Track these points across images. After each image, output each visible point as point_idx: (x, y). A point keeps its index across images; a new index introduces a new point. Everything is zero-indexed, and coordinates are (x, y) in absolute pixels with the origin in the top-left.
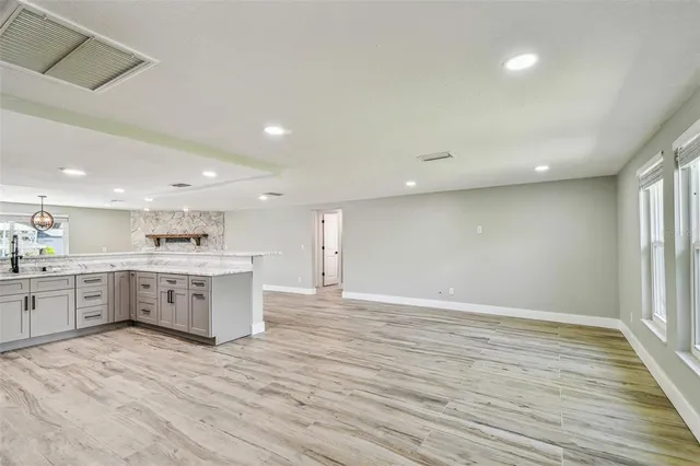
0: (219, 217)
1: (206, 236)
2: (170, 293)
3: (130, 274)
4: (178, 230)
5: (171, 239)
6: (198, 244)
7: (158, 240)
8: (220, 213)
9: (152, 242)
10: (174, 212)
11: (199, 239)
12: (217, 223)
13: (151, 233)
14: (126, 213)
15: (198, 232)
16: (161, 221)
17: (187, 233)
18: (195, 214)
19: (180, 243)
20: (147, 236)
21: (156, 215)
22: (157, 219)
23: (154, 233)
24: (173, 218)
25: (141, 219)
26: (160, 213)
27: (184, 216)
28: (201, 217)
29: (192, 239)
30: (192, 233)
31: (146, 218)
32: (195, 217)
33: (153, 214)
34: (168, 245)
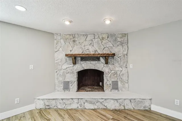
1: (113, 55)
4: (91, 50)
5: (85, 58)
6: (107, 62)
7: (75, 59)
8: (124, 35)
9: (70, 60)
11: (107, 58)
12: (122, 44)
16: (77, 42)
17: (97, 53)
18: (104, 36)
19: (92, 62)
20: (66, 55)
21: (73, 37)
22: (74, 41)
23: (71, 53)
24: (86, 40)
25: (62, 41)
26: (77, 36)
27: (95, 38)
28: (108, 39)
29: (101, 58)
30: (100, 53)
31: (66, 40)
32: (103, 38)
33: (71, 37)
34: (82, 62)
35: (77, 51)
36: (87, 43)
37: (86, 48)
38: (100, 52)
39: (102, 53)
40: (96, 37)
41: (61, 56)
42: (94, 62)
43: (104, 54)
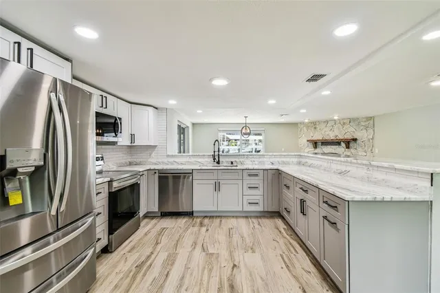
0: (370, 122)
1: (355, 140)
2: (302, 202)
3: (278, 173)
4: (331, 136)
5: (326, 143)
6: (348, 147)
7: (315, 144)
8: (369, 119)
9: (311, 145)
10: (327, 122)
11: (348, 143)
12: (366, 128)
13: (310, 138)
14: (295, 125)
15: (348, 136)
16: (318, 129)
17: (337, 138)
18: (345, 121)
19: (332, 147)
20: (308, 141)
22: (315, 128)
23: (313, 139)
24: (326, 126)
25: (305, 129)
26: (317, 123)
27: (335, 124)
28: (350, 124)
29: (342, 143)
31: (308, 127)
32: (344, 124)
33: (313, 124)
34: (322, 147)
35: (318, 136)
36: (327, 129)
37: (327, 133)
38: (341, 137)
39: (343, 138)
40: (337, 123)
41: (303, 141)
43: (345, 139)
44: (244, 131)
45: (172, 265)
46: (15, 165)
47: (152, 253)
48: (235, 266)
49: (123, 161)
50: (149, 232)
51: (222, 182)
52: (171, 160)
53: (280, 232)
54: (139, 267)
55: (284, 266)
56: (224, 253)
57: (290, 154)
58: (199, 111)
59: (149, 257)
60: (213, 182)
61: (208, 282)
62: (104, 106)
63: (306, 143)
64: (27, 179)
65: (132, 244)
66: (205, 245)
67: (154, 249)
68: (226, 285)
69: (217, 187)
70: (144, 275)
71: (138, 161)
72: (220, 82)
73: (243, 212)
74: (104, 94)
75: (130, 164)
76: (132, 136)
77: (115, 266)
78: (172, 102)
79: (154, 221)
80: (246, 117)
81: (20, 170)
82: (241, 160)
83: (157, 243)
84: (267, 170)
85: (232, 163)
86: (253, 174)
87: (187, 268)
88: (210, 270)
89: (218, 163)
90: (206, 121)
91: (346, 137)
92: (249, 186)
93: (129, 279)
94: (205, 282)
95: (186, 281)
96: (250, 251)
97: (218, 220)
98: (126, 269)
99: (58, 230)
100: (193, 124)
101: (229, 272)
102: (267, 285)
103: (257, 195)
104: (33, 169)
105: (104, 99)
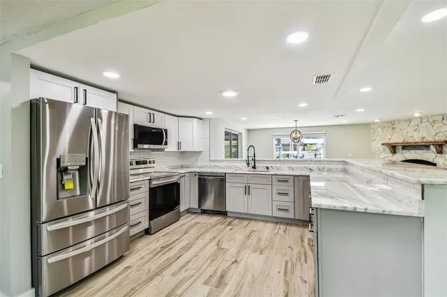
5: (408, 147)
6: (440, 152)
7: (393, 148)
9: (387, 150)
10: (409, 120)
11: (440, 146)
13: (386, 141)
15: (441, 138)
16: (397, 130)
17: (425, 140)
18: (436, 118)
19: (417, 151)
20: (383, 144)
21: (392, 125)
22: (393, 128)
23: (390, 142)
24: (408, 126)
25: (380, 130)
26: (396, 122)
27: (421, 122)
28: (443, 121)
29: (432, 147)
30: (431, 140)
31: (383, 128)
32: (434, 121)
33: (390, 124)
34: (404, 151)
35: (397, 139)
36: (409, 129)
37: (410, 134)
38: (429, 138)
39: (433, 140)
40: (423, 121)
41: (377, 145)
42: (420, 152)
43: (436, 142)
44: (294, 136)
45: (186, 251)
46: (66, 164)
47: (178, 240)
48: (236, 261)
49: (175, 165)
50: (184, 224)
51: (252, 186)
52: (213, 164)
53: (302, 241)
54: (163, 248)
55: (282, 272)
56: (233, 250)
57: (333, 159)
58: (243, 119)
59: (174, 242)
60: (244, 185)
61: (206, 269)
62: (152, 121)
63: (382, 148)
64: (77, 173)
65: (167, 231)
66: (221, 242)
67: (181, 237)
68: (219, 274)
69: (247, 191)
70: (164, 253)
71: (188, 164)
72: (229, 94)
73: (272, 217)
74: (152, 112)
75: (182, 167)
76: (179, 144)
77: (149, 244)
78: (209, 113)
79: (193, 216)
80: (296, 121)
81: (69, 168)
82: (278, 166)
83: (186, 233)
84: (298, 176)
85: (267, 168)
86: (283, 179)
87: (196, 255)
88: (213, 260)
89: (254, 167)
90: (258, 126)
91: (437, 139)
92: (278, 191)
93: (152, 255)
94: (203, 269)
95: (190, 265)
96: (258, 253)
97: (247, 222)
98: (154, 247)
99: (96, 208)
100: (249, 131)
101: (228, 265)
102: (254, 282)
103: (287, 201)
104: (78, 167)
105: (152, 116)
